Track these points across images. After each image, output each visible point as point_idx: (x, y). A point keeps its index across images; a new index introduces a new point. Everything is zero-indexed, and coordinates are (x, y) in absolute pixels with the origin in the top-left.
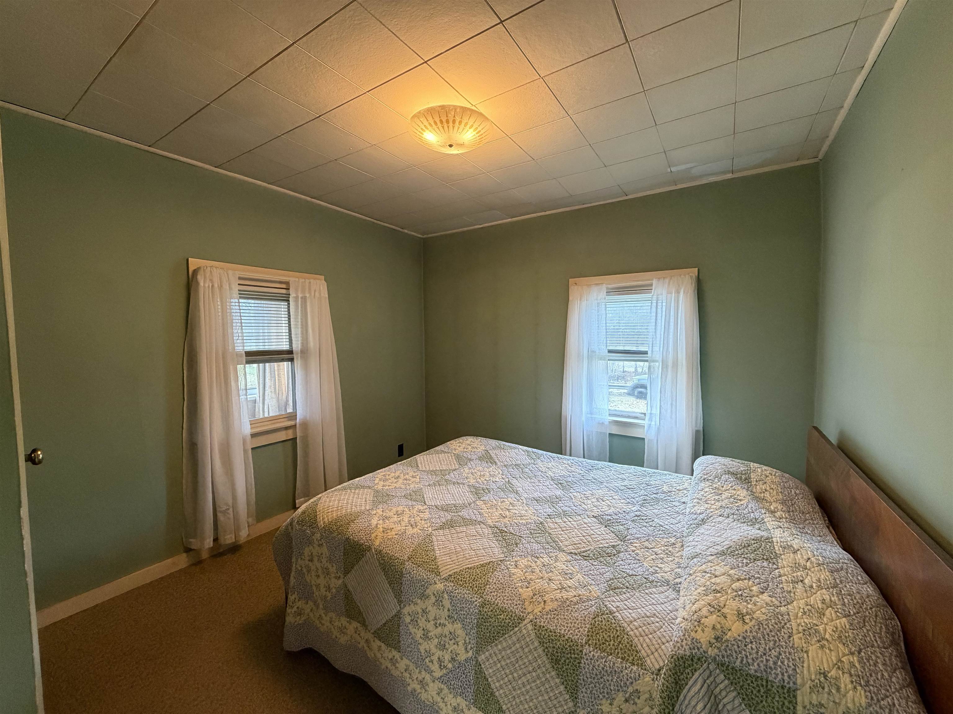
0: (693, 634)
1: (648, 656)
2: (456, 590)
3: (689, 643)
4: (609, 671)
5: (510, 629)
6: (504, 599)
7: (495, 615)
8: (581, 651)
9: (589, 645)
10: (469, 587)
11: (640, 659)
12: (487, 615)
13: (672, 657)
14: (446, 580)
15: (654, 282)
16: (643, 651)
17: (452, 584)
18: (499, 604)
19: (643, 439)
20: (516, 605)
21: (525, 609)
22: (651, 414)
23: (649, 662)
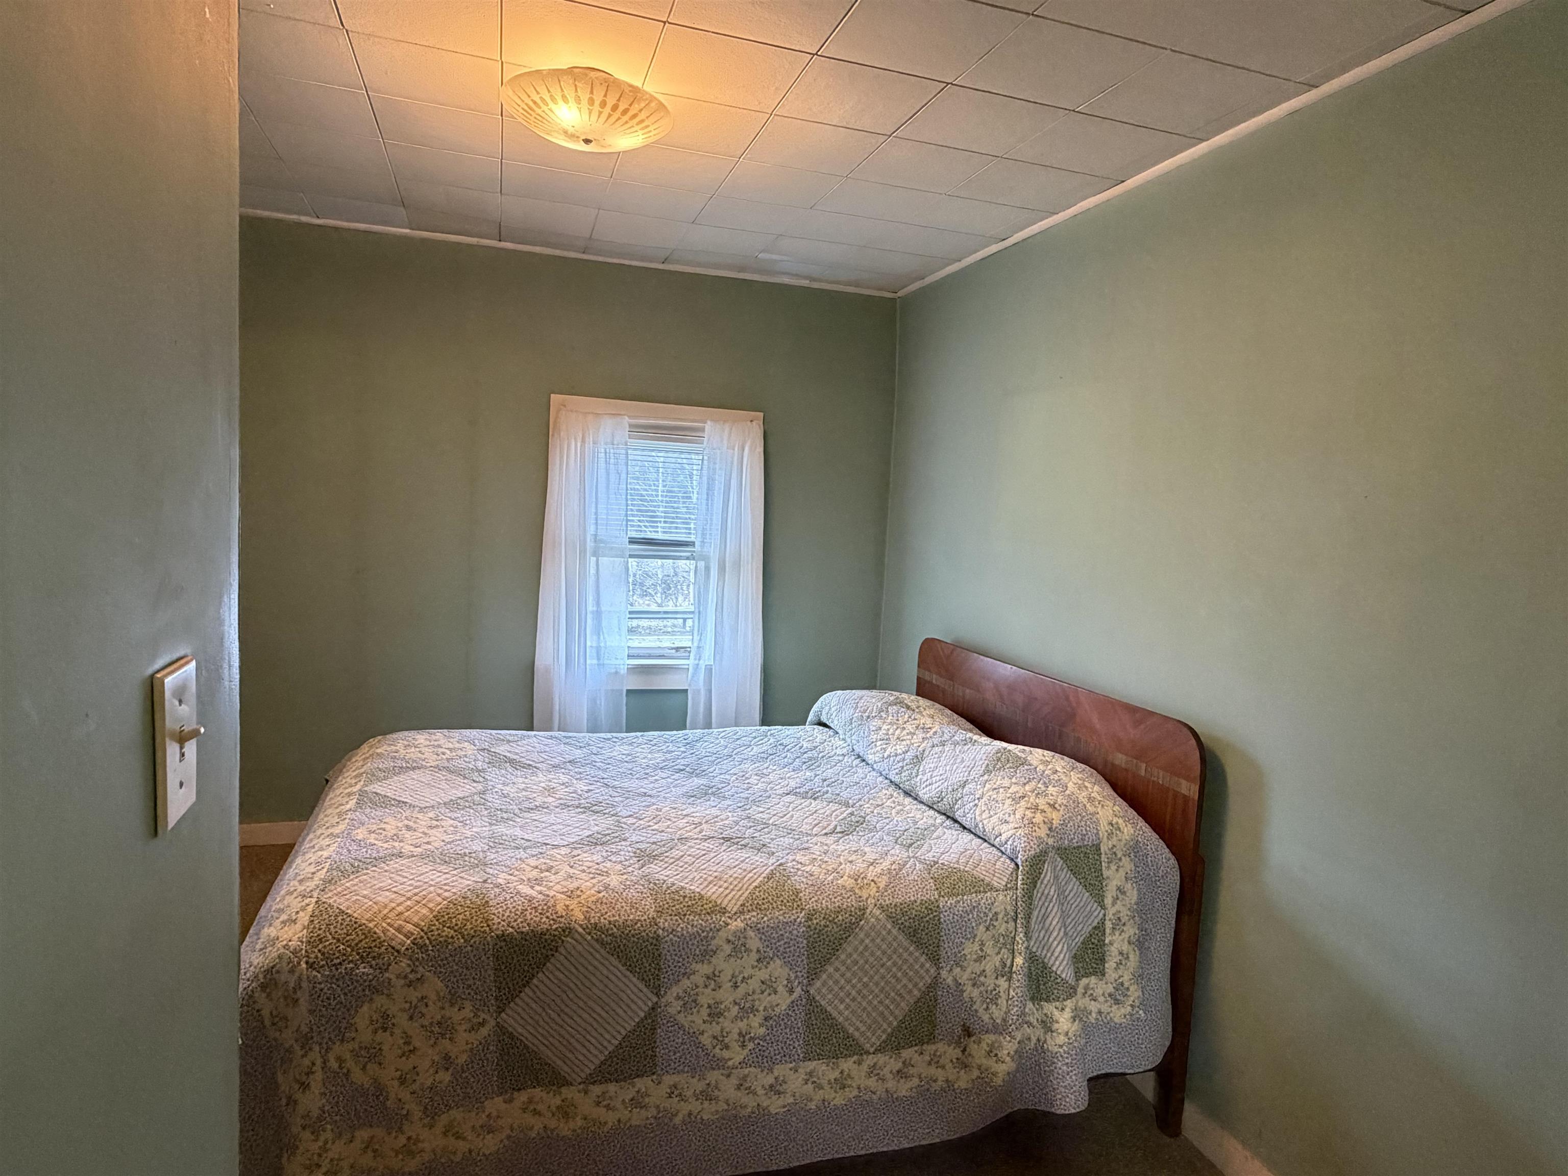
0: (1034, 834)
1: (992, 879)
2: (763, 918)
3: (1036, 842)
4: (969, 910)
5: (854, 926)
6: (831, 899)
7: (830, 921)
8: (938, 907)
9: (943, 897)
10: (780, 907)
11: (988, 885)
12: (820, 926)
13: (1026, 861)
14: (741, 913)
15: (708, 426)
16: (986, 878)
17: (755, 914)
18: (829, 906)
19: (685, 691)
20: (848, 898)
21: (860, 897)
22: (699, 647)
23: (996, 884)
